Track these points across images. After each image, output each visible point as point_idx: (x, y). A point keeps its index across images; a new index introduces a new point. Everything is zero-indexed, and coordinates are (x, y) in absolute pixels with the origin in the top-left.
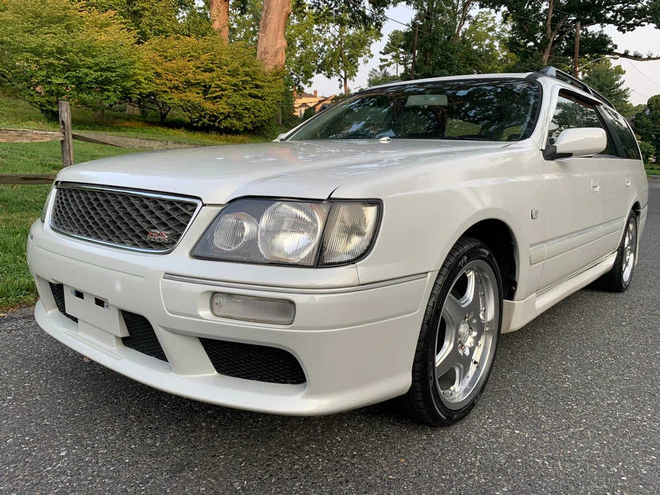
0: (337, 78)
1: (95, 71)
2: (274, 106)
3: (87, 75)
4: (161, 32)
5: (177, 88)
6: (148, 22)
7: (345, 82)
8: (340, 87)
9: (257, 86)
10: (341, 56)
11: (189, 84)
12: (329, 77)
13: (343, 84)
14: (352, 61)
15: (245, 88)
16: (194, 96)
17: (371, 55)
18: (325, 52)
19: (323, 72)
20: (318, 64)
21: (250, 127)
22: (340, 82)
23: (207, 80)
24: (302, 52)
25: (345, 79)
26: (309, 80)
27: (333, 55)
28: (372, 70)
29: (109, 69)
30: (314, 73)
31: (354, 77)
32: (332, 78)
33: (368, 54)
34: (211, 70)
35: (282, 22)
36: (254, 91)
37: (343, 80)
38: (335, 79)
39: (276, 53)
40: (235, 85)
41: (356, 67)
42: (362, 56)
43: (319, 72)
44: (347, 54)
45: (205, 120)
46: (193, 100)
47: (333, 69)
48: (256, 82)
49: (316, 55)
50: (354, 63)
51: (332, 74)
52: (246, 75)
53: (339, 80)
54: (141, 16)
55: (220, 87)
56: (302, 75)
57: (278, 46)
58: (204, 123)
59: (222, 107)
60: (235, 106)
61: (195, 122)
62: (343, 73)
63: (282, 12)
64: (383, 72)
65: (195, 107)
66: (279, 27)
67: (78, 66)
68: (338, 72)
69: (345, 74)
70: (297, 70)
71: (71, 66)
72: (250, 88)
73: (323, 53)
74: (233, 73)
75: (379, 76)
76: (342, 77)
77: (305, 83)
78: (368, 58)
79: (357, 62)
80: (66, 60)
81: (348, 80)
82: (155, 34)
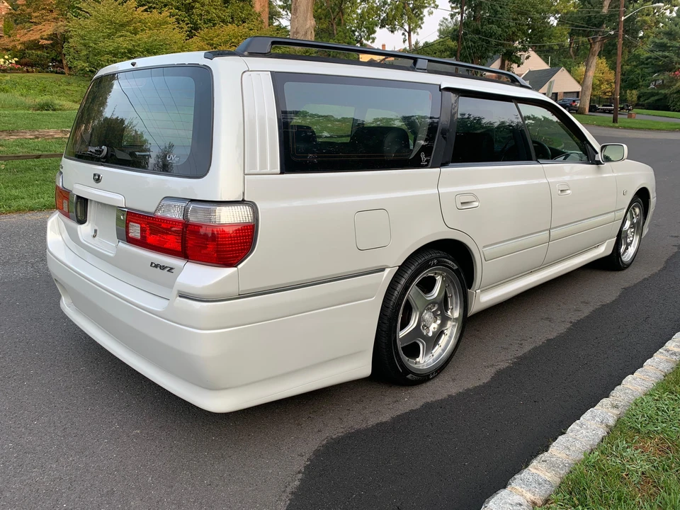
0: (401, 32)
4: (210, 21)
6: (199, 12)
7: (409, 36)
8: (404, 41)
10: (404, 7)
12: (392, 32)
13: (407, 38)
14: (416, 12)
17: (436, 5)
18: (389, 5)
19: (387, 26)
20: (382, 18)
22: (404, 37)
24: (364, 8)
25: (409, 33)
26: (373, 36)
27: (397, 8)
28: (442, 19)
30: (377, 29)
31: (419, 30)
32: (396, 32)
33: (433, 5)
37: (407, 34)
38: (399, 33)
41: (422, 19)
42: (426, 7)
43: (382, 26)
44: (411, 6)
47: (397, 23)
49: (378, 8)
50: (419, 15)
51: (395, 28)
53: (403, 34)
54: (193, 7)
56: (364, 31)
57: (308, 26)
62: (406, 27)
64: (454, 21)
68: (402, 26)
69: (409, 27)
70: (359, 27)
73: (387, 6)
75: (450, 25)
76: (406, 31)
77: (368, 39)
78: (433, 9)
79: (422, 13)
81: (412, 33)
82: (205, 23)
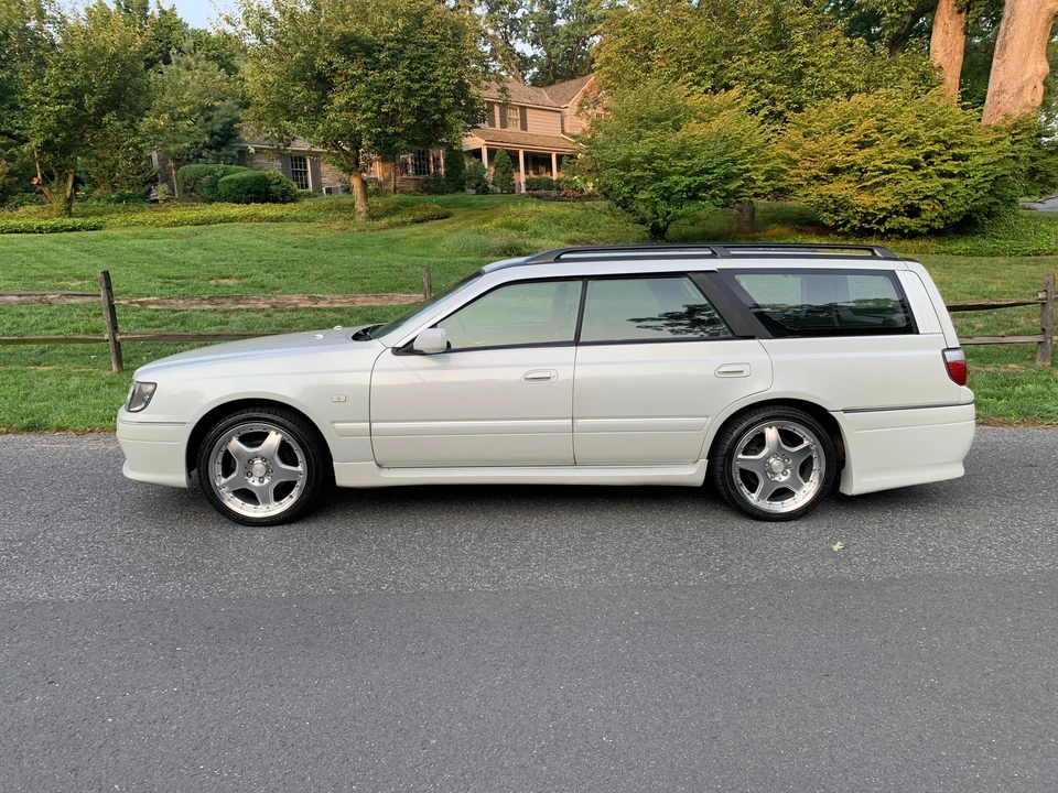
1: (690, 176)
2: (987, 185)
3: (676, 183)
5: (817, 178)
9: (956, 157)
11: (835, 171)
15: (931, 163)
16: (840, 188)
21: (938, 225)
23: (859, 162)
29: (706, 171)
34: (870, 144)
35: (1038, 32)
36: (950, 167)
39: (1021, 89)
40: (911, 162)
45: (855, 222)
46: (835, 194)
48: (956, 151)
52: (936, 142)
55: (881, 169)
57: (1027, 76)
58: (853, 227)
59: (883, 200)
60: (906, 196)
61: (840, 226)
63: (1039, 13)
65: (840, 206)
66: (1030, 43)
67: (669, 174)
71: (660, 175)
72: (944, 161)
74: (910, 142)
80: (654, 169)
